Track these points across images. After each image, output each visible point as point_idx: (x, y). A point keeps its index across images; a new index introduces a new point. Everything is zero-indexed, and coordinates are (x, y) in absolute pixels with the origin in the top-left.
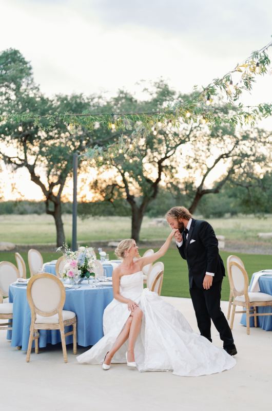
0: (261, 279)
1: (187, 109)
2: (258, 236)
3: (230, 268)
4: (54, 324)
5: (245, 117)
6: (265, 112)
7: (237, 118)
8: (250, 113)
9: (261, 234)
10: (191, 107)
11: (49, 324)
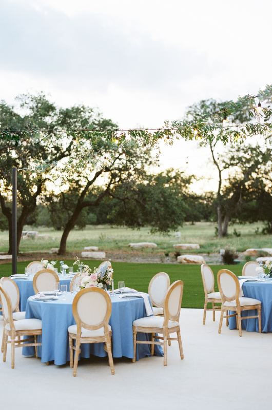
0: (244, 285)
1: (195, 127)
2: (129, 246)
3: (220, 276)
4: (101, 337)
5: (235, 135)
6: (251, 131)
7: (228, 136)
8: (238, 132)
9: (132, 244)
10: (201, 126)
11: (95, 338)
